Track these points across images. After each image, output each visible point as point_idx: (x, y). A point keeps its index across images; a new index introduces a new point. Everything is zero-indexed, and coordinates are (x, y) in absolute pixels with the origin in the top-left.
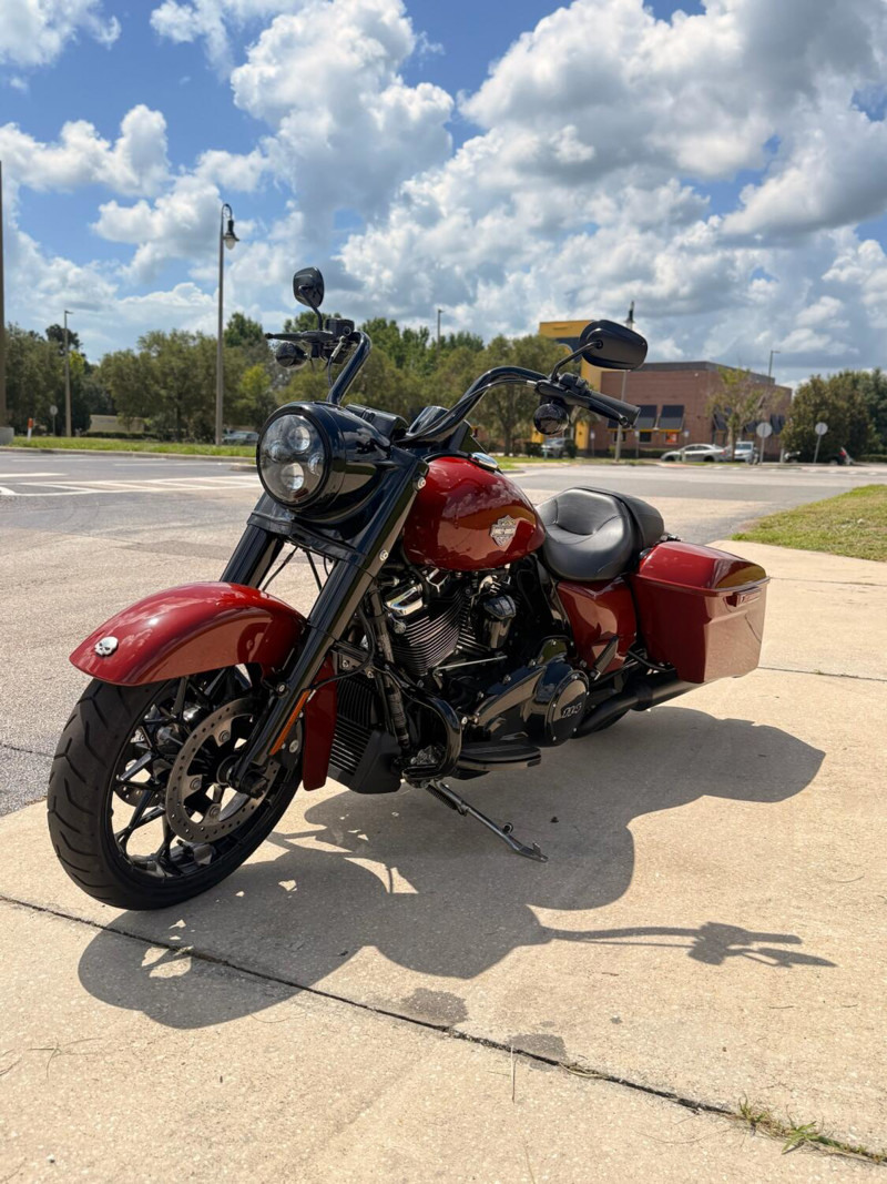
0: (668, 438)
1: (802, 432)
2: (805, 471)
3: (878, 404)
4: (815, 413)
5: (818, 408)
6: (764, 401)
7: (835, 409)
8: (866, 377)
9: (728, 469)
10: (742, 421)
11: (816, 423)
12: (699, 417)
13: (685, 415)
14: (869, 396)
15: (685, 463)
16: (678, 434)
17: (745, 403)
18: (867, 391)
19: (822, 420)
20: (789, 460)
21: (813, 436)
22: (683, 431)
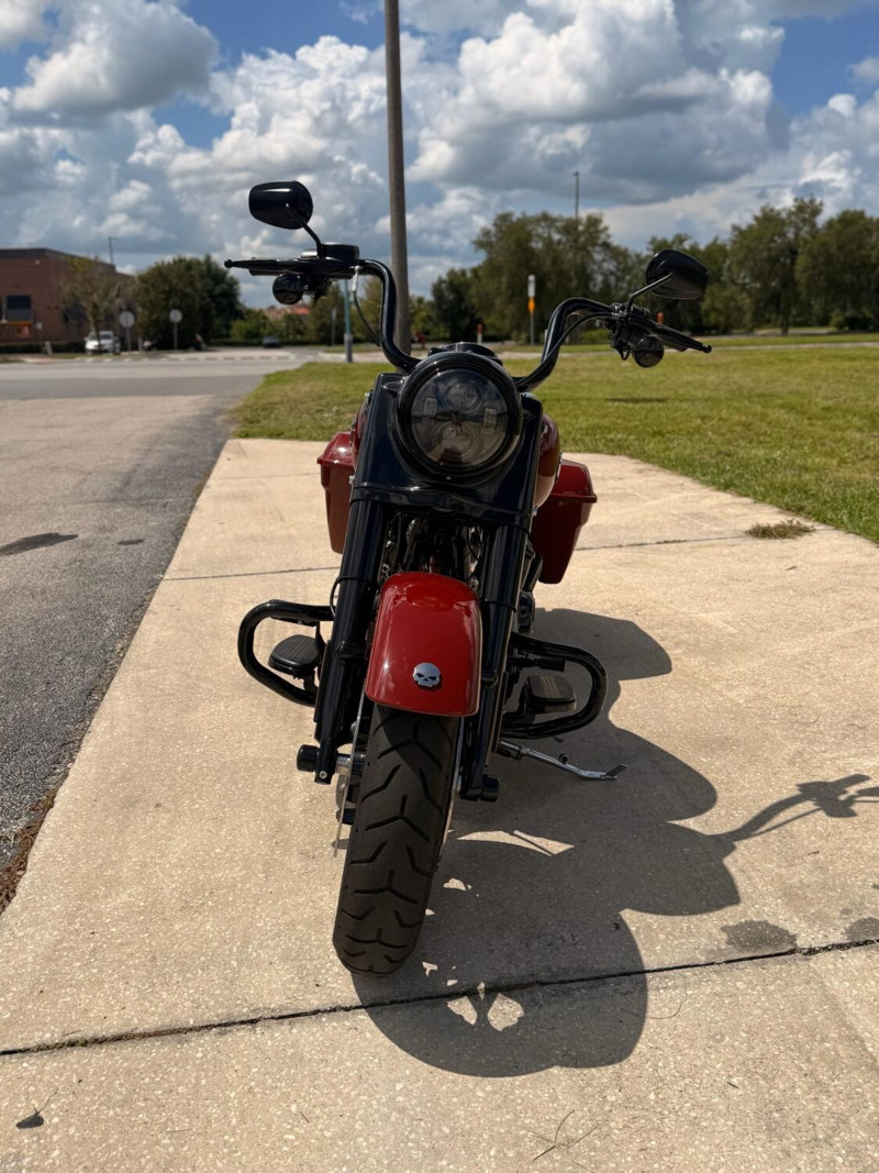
0: (19, 331)
1: (157, 320)
2: (174, 359)
3: (214, 289)
4: (167, 299)
5: (168, 294)
6: (119, 289)
7: (185, 296)
8: (198, 262)
9: (101, 361)
10: (102, 311)
11: (169, 311)
12: (49, 307)
13: (33, 305)
14: (204, 281)
15: (52, 357)
16: (30, 326)
17: (101, 292)
18: (202, 276)
19: (175, 307)
20: (149, 349)
21: (169, 324)
22: (35, 322)
